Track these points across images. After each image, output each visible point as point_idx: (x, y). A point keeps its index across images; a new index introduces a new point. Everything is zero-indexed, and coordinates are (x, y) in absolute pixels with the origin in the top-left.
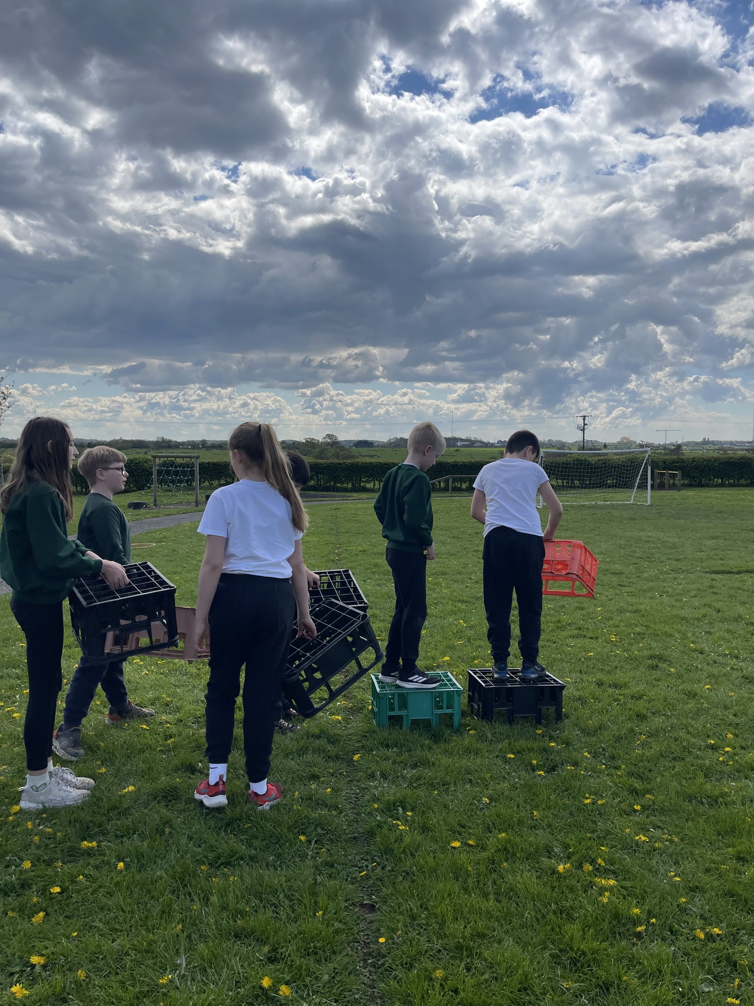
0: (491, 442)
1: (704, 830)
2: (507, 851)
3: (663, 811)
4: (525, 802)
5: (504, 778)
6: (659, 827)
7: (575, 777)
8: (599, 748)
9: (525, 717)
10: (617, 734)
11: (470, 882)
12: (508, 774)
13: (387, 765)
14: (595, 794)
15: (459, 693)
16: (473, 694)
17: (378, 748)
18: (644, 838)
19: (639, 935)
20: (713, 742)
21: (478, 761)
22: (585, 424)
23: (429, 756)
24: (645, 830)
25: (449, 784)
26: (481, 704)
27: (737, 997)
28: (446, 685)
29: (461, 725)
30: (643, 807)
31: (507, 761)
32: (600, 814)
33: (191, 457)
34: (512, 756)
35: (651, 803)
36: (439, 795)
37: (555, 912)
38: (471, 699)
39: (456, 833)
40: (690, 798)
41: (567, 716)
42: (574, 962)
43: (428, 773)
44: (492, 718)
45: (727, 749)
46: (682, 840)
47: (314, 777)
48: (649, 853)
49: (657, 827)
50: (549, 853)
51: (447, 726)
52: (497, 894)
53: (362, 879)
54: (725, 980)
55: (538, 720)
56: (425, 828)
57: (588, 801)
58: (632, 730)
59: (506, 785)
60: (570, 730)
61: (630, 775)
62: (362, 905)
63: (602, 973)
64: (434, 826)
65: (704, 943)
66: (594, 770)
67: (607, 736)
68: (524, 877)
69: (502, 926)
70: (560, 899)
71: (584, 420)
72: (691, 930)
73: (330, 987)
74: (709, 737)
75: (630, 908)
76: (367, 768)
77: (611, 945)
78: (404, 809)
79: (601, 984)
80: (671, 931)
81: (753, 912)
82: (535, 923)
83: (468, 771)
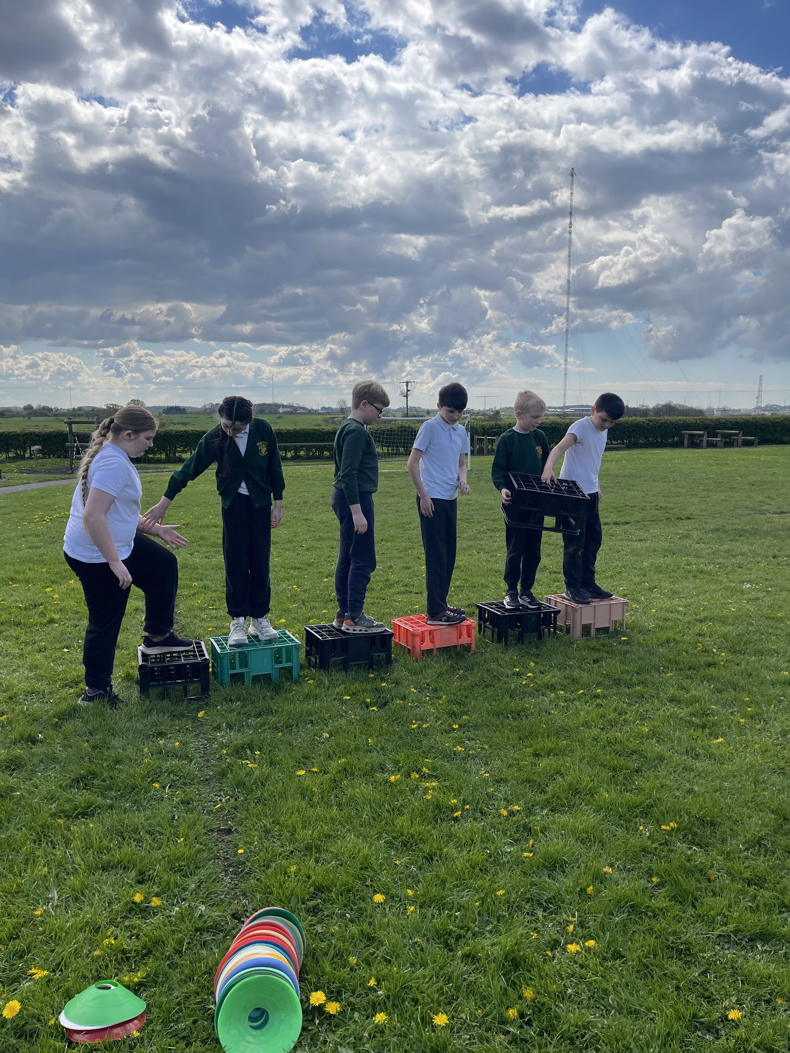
0: (315, 408)
1: (508, 738)
2: (346, 771)
3: (476, 727)
4: (361, 733)
5: (342, 716)
6: (473, 739)
7: (404, 708)
8: (424, 684)
9: (359, 665)
10: (439, 671)
11: (316, 799)
12: (346, 712)
13: (232, 717)
14: (421, 720)
15: (297, 647)
16: (311, 647)
17: (222, 703)
18: (460, 749)
19: (456, 819)
20: (518, 670)
21: (317, 704)
22: (408, 391)
23: (272, 706)
24: (461, 743)
25: (291, 726)
26: (318, 657)
27: (531, 852)
28: (285, 641)
29: (299, 676)
30: (460, 726)
31: (343, 702)
32: (425, 735)
34: (348, 698)
35: (467, 721)
36: (283, 735)
37: (388, 811)
38: (308, 653)
39: (300, 764)
40: (498, 714)
41: (396, 660)
42: (405, 844)
43: (272, 719)
44: (328, 668)
45: (529, 674)
46: (491, 746)
47: (161, 735)
48: (464, 759)
49: (470, 739)
50: (383, 768)
51: (287, 679)
52: (339, 805)
53: (218, 811)
54: (522, 842)
55: (371, 666)
56: (272, 763)
57: (415, 726)
58: (452, 666)
59: (344, 721)
60: (399, 672)
61: (450, 702)
62: (219, 830)
63: (426, 848)
64: (281, 760)
65: (507, 818)
66: (419, 701)
67: (431, 673)
68: (362, 789)
69: (344, 827)
70: (392, 801)
71: (407, 386)
72: (497, 810)
73: (196, 894)
74: (515, 666)
75: (449, 800)
76: (213, 722)
77: (434, 828)
78: (252, 750)
79: (426, 855)
80: (481, 813)
81: (545, 792)
82: (372, 821)
83: (309, 714)
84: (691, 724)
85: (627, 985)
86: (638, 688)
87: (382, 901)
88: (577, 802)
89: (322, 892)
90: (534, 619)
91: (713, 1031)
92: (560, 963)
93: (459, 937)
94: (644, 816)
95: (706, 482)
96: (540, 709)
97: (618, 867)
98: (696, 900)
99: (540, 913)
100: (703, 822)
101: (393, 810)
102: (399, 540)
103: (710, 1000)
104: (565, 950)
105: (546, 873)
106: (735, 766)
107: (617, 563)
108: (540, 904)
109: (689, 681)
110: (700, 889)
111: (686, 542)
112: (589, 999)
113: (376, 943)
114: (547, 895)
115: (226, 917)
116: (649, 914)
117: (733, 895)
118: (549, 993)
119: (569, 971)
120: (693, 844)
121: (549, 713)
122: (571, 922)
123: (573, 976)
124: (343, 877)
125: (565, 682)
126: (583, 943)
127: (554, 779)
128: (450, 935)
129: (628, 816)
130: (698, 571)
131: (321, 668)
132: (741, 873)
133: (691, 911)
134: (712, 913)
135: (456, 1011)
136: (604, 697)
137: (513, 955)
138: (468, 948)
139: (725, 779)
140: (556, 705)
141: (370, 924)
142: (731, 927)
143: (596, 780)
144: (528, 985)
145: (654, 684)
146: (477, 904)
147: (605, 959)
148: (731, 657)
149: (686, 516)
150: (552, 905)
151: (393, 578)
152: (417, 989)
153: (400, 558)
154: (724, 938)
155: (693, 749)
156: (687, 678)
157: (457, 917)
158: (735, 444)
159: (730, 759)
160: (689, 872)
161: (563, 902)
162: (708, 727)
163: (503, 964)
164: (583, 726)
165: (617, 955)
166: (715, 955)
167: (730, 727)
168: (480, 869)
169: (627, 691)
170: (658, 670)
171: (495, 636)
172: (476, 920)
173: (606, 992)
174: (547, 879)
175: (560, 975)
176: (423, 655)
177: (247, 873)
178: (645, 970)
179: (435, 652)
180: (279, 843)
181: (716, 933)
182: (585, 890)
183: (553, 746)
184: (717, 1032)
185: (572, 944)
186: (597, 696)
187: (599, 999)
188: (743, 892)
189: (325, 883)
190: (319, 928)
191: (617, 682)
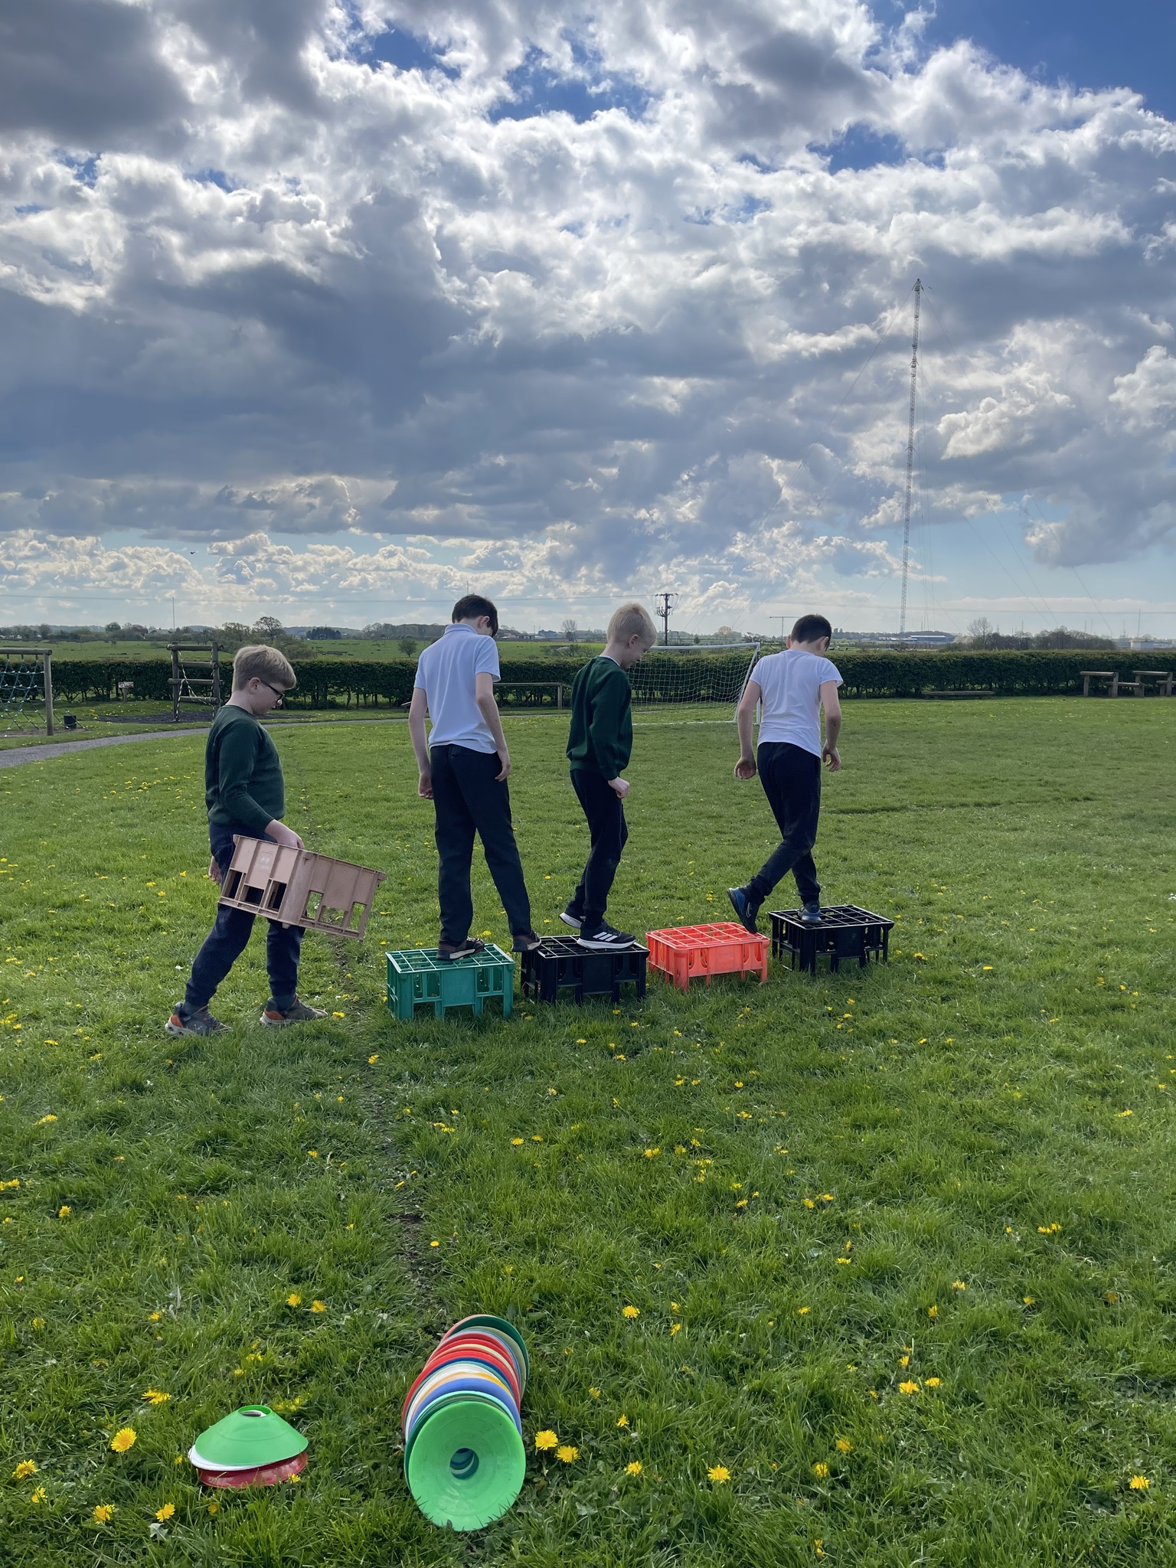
0: (529, 632)
1: (816, 1102)
2: (582, 1141)
3: (769, 1086)
4: (603, 1089)
5: (575, 1066)
6: (764, 1103)
7: (664, 1057)
8: (692, 1025)
9: (598, 996)
10: (715, 1007)
11: (539, 1178)
12: (580, 1061)
13: (418, 1064)
14: (689, 1074)
15: (510, 968)
16: (529, 971)
17: (403, 1045)
18: (746, 1115)
19: (740, 1210)
20: (830, 1009)
21: (540, 1050)
22: (668, 607)
23: (474, 1048)
24: (747, 1107)
25: (502, 1078)
26: (539, 982)
27: (848, 1258)
29: (513, 1010)
30: (746, 1084)
31: (576, 1048)
32: (695, 1095)
33: (36, 653)
34: (584, 1041)
35: (755, 1078)
36: (491, 1090)
37: (643, 1197)
38: (525, 978)
39: (516, 1130)
40: (800, 1069)
41: (652, 992)
42: (666, 1242)
43: (475, 1068)
44: (555, 999)
45: (847, 1015)
46: (790, 1113)
47: (318, 1085)
48: (752, 1129)
49: (761, 1103)
50: (634, 1139)
51: (495, 1013)
52: (573, 1186)
53: (400, 1191)
54: (836, 1244)
55: (615, 998)
56: (477, 1127)
57: (681, 1082)
58: (733, 1002)
59: (577, 1073)
60: (655, 1006)
61: (730, 1050)
62: (403, 1216)
63: (698, 1247)
64: (490, 1122)
65: (814, 1211)
66: (687, 1049)
67: (702, 1012)
68: (605, 1166)
69: (580, 1216)
70: (649, 1184)
71: (667, 600)
72: (799, 1200)
73: (374, 1299)
74: (826, 1003)
75: (729, 1184)
76: (390, 1070)
77: (709, 1221)
78: (447, 1109)
79: (698, 1257)
80: (777, 1202)
81: (869, 1178)
82: (620, 1209)
83: (528, 1061)
84: (1085, 1089)
85: (986, 1439)
86: (1007, 1038)
87: (635, 1316)
88: (916, 1192)
89: (550, 1301)
90: (854, 936)
91: (1109, 1504)
92: (889, 1406)
93: (743, 1368)
94: (1014, 1214)
95: (1116, 745)
96: (863, 1064)
97: (974, 1281)
98: (1087, 1329)
99: (861, 1341)
100: (1099, 1224)
101: (650, 1195)
102: (654, 823)
103: (1104, 1463)
104: (896, 1390)
105: (870, 1286)
106: (1149, 1149)
107: (979, 861)
108: (861, 1329)
109: (1084, 1030)
110: (1094, 1315)
111: (1080, 834)
112: (930, 1456)
113: (627, 1371)
114: (870, 1316)
115: (415, 1330)
116: (1019, 1345)
117: (1141, 1324)
118: (873, 1445)
119: (902, 1417)
120: (1085, 1254)
121: (876, 1070)
122: (905, 1354)
123: (907, 1424)
124: (580, 1281)
125: (899, 1027)
126: (923, 1381)
127: (883, 1160)
128: (732, 1363)
129: (989, 1213)
130: (1100, 875)
131: (543, 998)
132: (1154, 1295)
133: (1079, 1344)
134: (1110, 1346)
135: (741, 1465)
136: (957, 1048)
137: (821, 1392)
138: (758, 1381)
139: (1134, 1166)
140: (886, 1059)
141: (619, 1346)
142: (1137, 1366)
143: (943, 1162)
144: (843, 1433)
145: (1030, 1032)
146: (771, 1323)
147: (953, 1403)
148: (1146, 997)
149: (1085, 795)
150: (878, 1330)
151: (646, 876)
152: (686, 1432)
153: (655, 849)
154: (1127, 1382)
155: (1088, 1124)
156: (1081, 1026)
157: (741, 1340)
158: (1162, 691)
159: (1143, 1139)
160: (1078, 1291)
161: (894, 1326)
162: (1111, 1094)
163: (808, 1404)
164: (925, 1087)
165: (971, 1399)
166: (1113, 1405)
167: (1142, 1096)
168: (775, 1279)
169: (991, 1040)
170: (1037, 1013)
171: (797, 961)
172: (768, 1345)
173: (954, 1447)
174: (871, 1294)
175: (889, 1423)
176: (691, 984)
177: (444, 1274)
178: (1010, 1421)
179: (708, 981)
180: (488, 1234)
181: (1115, 1374)
182: (926, 1311)
183: (881, 1115)
184: (1114, 1506)
185: (906, 1382)
186: (946, 1048)
187: (944, 1455)
188: (1156, 1320)
189: (555, 1290)
190: (546, 1349)
191: (977, 1029)
